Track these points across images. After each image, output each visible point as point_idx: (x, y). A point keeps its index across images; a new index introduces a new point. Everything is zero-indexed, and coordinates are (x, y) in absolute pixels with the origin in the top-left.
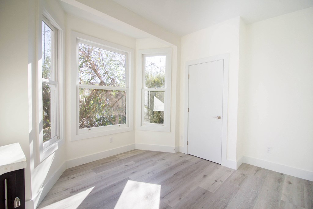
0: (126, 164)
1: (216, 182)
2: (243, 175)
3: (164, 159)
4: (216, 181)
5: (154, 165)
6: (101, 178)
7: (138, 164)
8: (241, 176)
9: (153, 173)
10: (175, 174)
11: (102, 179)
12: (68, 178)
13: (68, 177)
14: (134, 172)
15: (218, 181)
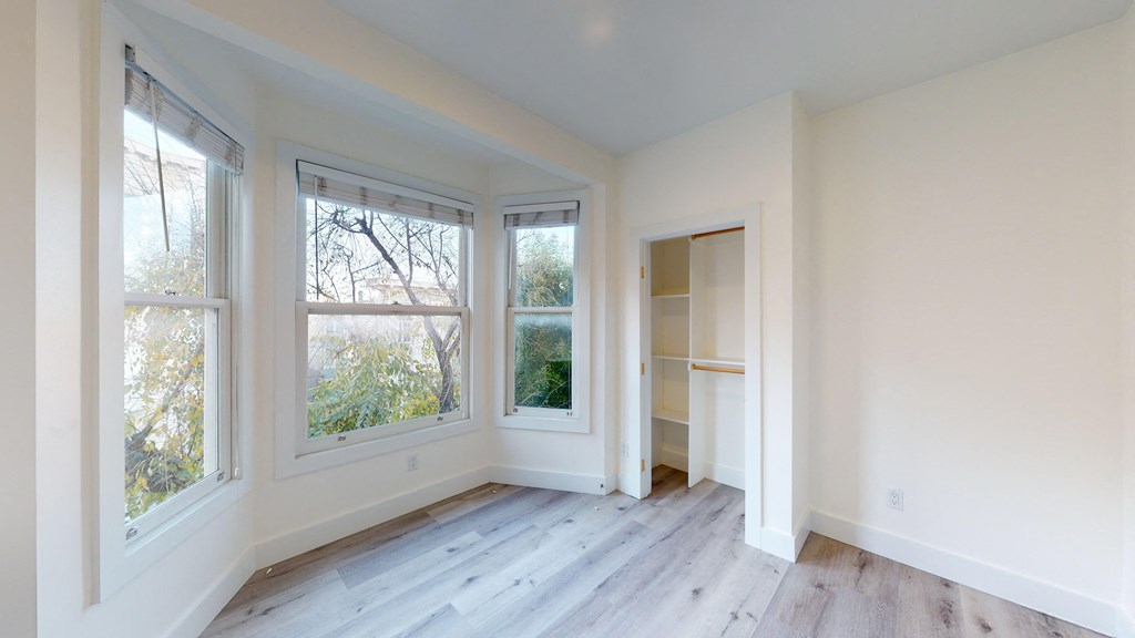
0: (451, 547)
1: (736, 623)
2: (820, 586)
3: (570, 521)
4: (736, 617)
5: (537, 547)
6: (359, 610)
7: (488, 544)
8: (812, 590)
9: (531, 582)
10: (600, 586)
11: (361, 613)
12: (250, 612)
13: (248, 609)
14: (470, 580)
15: (739, 615)
